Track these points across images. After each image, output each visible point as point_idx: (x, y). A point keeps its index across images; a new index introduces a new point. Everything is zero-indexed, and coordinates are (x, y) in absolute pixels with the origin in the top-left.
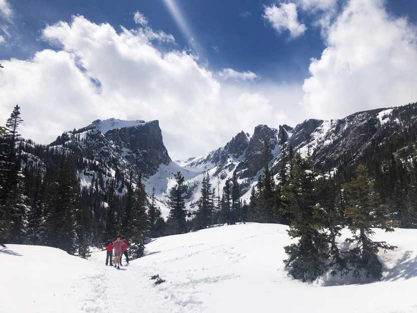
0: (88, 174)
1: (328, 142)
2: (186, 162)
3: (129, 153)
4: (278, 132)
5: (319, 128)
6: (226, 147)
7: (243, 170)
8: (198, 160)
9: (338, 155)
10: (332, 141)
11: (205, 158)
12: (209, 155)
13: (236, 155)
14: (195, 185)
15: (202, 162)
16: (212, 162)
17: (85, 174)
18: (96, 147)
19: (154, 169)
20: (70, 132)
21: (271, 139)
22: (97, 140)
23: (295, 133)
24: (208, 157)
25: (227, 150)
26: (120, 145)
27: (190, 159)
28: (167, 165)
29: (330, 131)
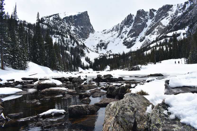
0: (56, 37)
1: (179, 14)
2: (102, 32)
3: (74, 28)
4: (149, 13)
5: (171, 9)
6: (122, 23)
7: (132, 33)
8: (108, 31)
9: (187, 20)
10: (182, 13)
11: (111, 29)
12: (114, 28)
13: (128, 26)
14: (108, 42)
15: (110, 31)
16: (115, 31)
17: (55, 37)
18: (59, 24)
19: (87, 36)
20: (45, 17)
21: (146, 17)
22: (58, 20)
23: (158, 13)
24: (113, 29)
25: (123, 24)
26: (70, 24)
27: (104, 31)
28: (94, 33)
29: (178, 10)
